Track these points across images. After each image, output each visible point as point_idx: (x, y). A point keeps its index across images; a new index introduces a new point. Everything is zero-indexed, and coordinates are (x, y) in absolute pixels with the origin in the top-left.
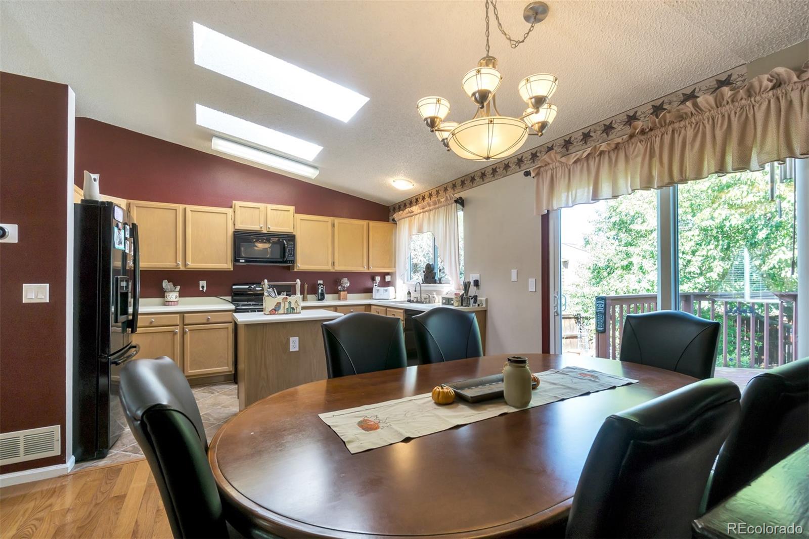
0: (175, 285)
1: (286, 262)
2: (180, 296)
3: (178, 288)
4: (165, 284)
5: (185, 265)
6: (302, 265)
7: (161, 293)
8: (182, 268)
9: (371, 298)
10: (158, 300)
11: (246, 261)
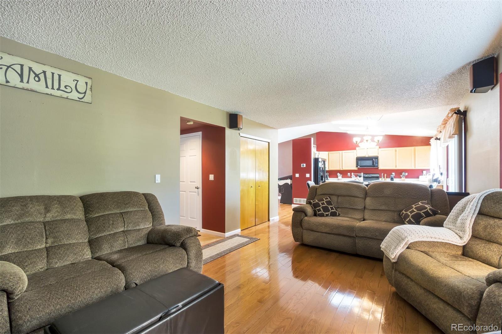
0: (341, 174)
1: (374, 166)
2: (342, 178)
3: (342, 175)
4: (338, 174)
5: (342, 169)
6: (381, 167)
7: (337, 177)
8: (341, 169)
9: (419, 181)
10: (336, 179)
11: (360, 167)
